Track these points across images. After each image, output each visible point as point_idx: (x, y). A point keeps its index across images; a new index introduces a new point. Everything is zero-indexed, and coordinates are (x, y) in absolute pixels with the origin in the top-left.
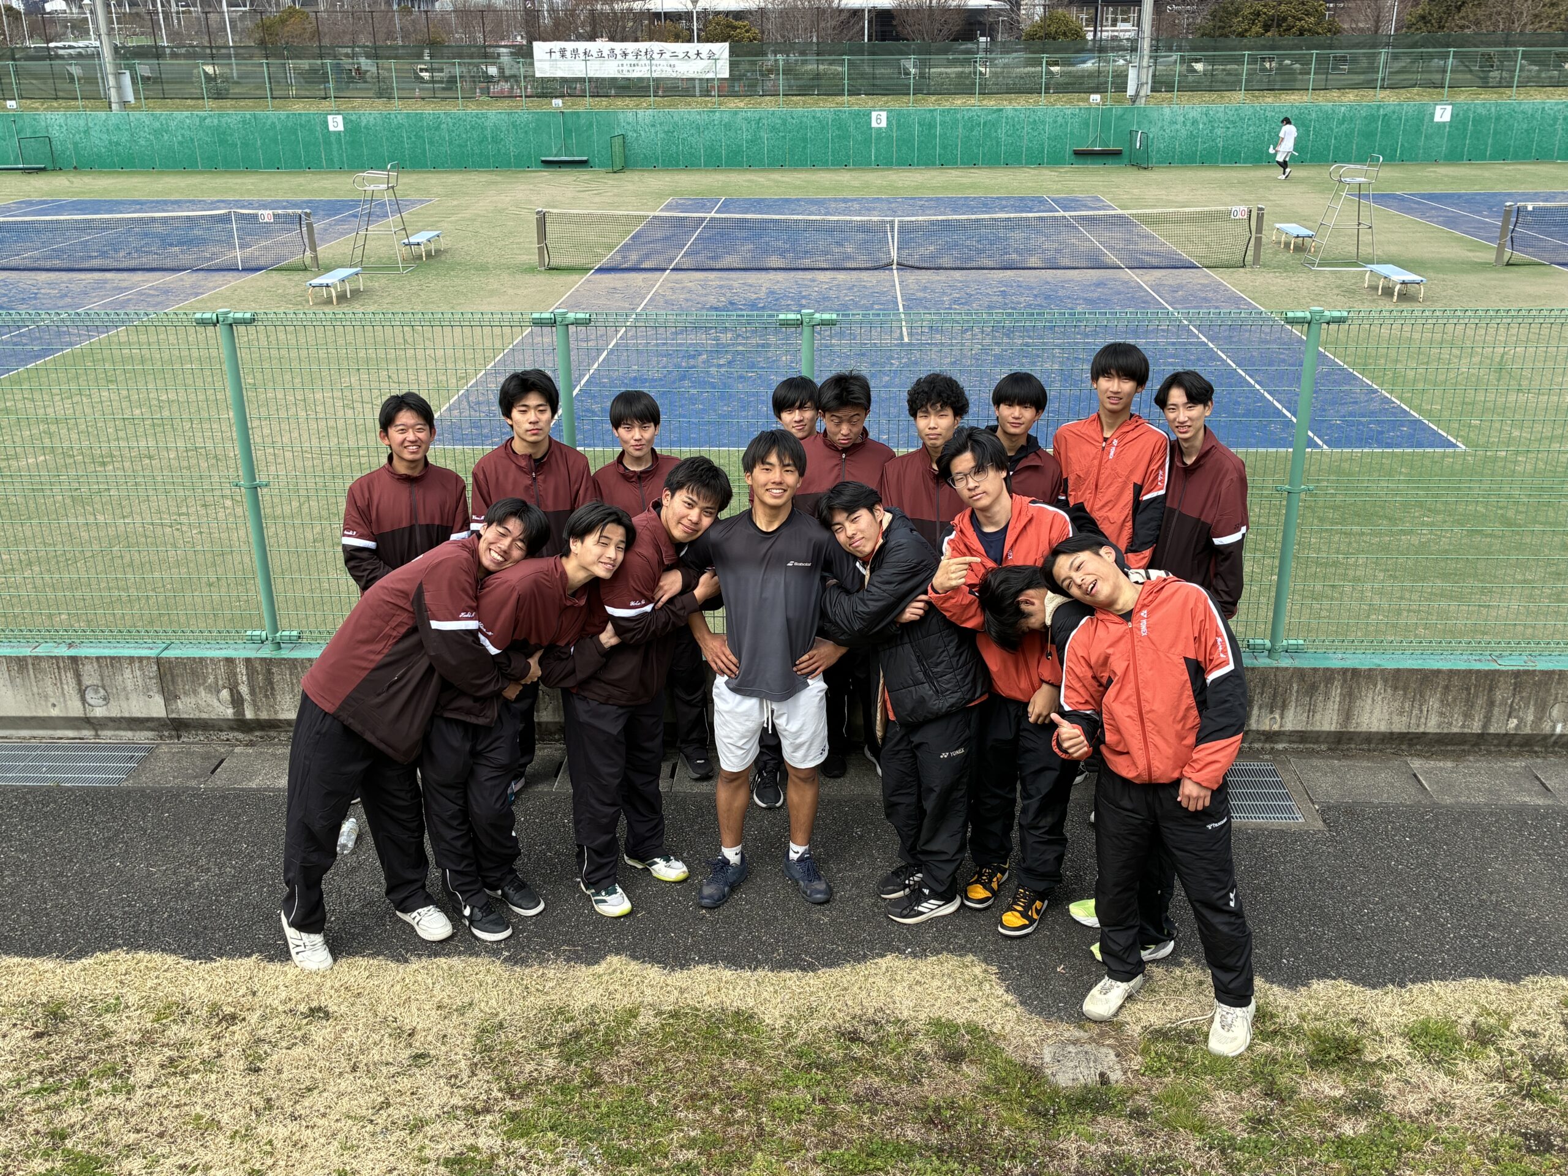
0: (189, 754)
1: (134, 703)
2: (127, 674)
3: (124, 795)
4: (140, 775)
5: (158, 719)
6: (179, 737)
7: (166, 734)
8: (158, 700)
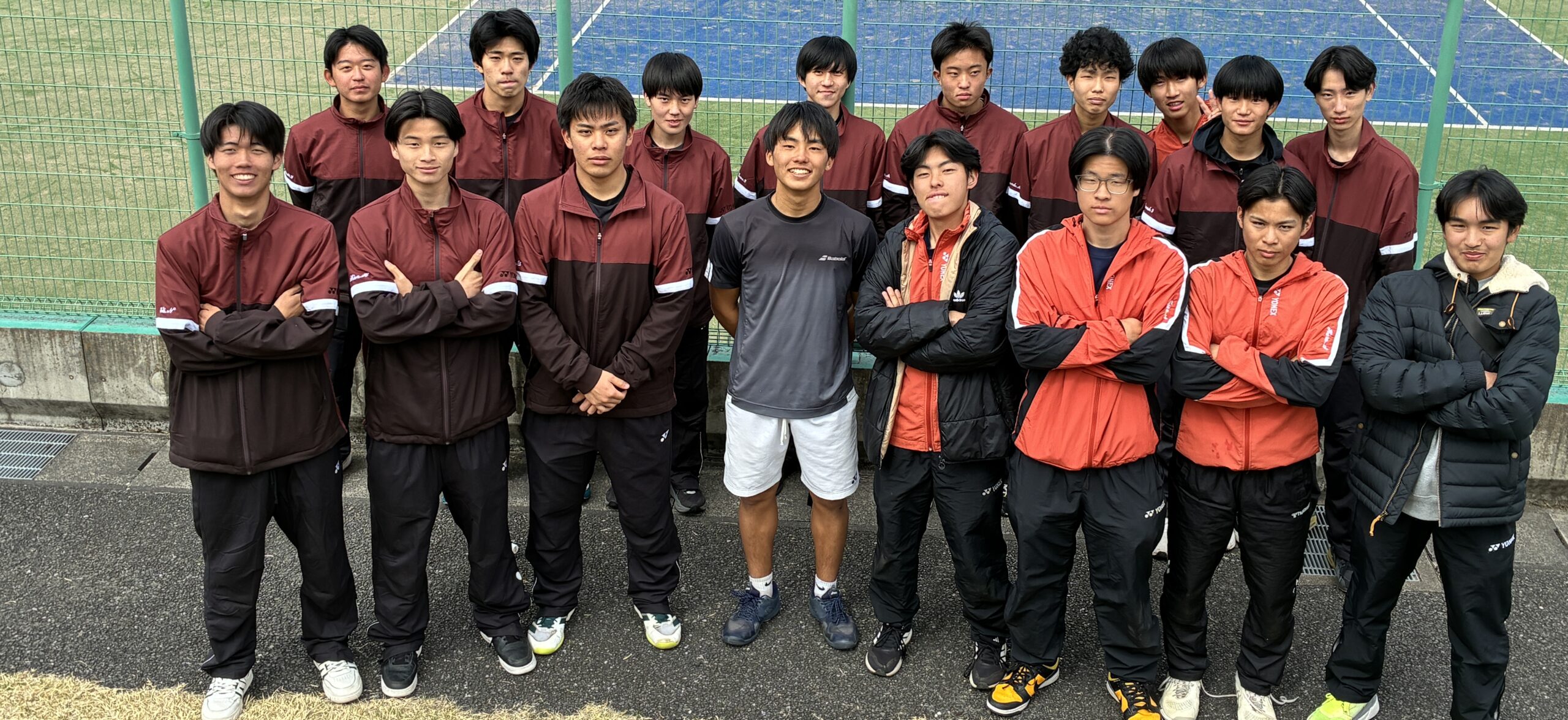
0: (115, 446)
1: (53, 384)
2: (46, 349)
3: (39, 491)
4: (57, 468)
5: (81, 404)
6: (103, 426)
7: (89, 421)
8: (81, 381)
